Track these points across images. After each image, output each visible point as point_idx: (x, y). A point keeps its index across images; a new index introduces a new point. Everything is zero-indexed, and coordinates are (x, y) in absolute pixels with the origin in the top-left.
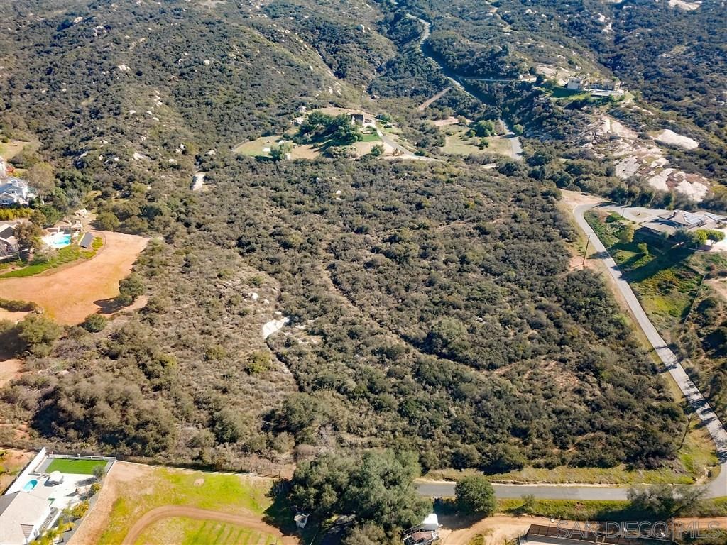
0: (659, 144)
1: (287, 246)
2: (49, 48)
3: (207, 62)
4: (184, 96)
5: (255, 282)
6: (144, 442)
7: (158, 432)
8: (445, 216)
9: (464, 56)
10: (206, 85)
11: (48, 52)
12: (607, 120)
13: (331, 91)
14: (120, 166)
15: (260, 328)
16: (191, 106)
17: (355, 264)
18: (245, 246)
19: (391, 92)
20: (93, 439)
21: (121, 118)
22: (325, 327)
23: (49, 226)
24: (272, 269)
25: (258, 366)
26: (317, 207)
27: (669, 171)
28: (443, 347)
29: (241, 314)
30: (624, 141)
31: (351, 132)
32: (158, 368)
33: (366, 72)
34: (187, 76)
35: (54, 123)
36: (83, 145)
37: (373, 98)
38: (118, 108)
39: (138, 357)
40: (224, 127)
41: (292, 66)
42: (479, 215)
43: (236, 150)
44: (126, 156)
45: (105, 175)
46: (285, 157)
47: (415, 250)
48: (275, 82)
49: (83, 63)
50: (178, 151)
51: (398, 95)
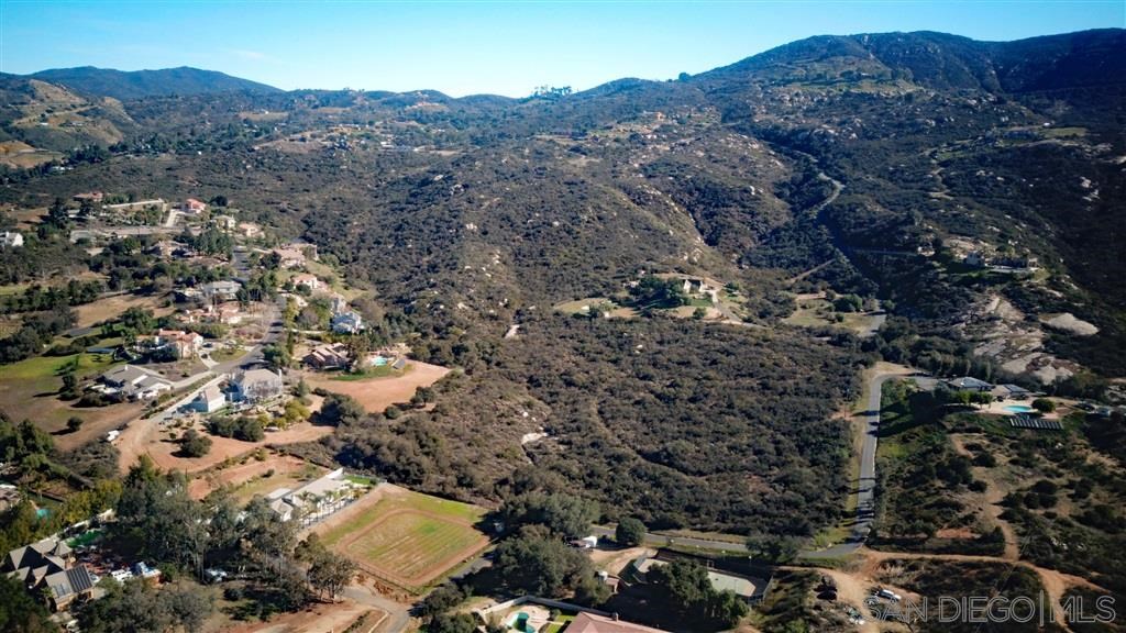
0: (1045, 327)
1: (569, 384)
2: (404, 205)
3: (556, 223)
4: (524, 256)
5: (529, 405)
6: (407, 473)
7: (418, 470)
8: (735, 373)
9: (861, 225)
10: (550, 246)
11: (402, 210)
12: (997, 300)
13: (686, 258)
14: (444, 313)
15: (522, 436)
16: (528, 266)
17: (626, 402)
18: (533, 382)
19: (764, 263)
20: (373, 469)
21: (455, 273)
22: (574, 439)
23: (372, 349)
24: (549, 399)
25: (507, 454)
26: (613, 357)
27: (1038, 354)
28: (665, 458)
29: (509, 424)
30: (1005, 322)
31: (677, 294)
32: (431, 444)
33: (742, 240)
34: (531, 237)
35: (393, 275)
36: (415, 294)
37: (741, 268)
38: (455, 264)
39: (417, 437)
40: (553, 287)
41: (649, 230)
42: (771, 374)
43: (556, 308)
44: (451, 305)
45: (429, 320)
46: (603, 315)
47: (686, 394)
48: (622, 246)
49: (432, 221)
50: (501, 304)
51: (772, 266)
